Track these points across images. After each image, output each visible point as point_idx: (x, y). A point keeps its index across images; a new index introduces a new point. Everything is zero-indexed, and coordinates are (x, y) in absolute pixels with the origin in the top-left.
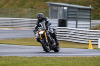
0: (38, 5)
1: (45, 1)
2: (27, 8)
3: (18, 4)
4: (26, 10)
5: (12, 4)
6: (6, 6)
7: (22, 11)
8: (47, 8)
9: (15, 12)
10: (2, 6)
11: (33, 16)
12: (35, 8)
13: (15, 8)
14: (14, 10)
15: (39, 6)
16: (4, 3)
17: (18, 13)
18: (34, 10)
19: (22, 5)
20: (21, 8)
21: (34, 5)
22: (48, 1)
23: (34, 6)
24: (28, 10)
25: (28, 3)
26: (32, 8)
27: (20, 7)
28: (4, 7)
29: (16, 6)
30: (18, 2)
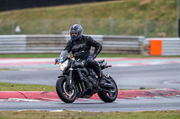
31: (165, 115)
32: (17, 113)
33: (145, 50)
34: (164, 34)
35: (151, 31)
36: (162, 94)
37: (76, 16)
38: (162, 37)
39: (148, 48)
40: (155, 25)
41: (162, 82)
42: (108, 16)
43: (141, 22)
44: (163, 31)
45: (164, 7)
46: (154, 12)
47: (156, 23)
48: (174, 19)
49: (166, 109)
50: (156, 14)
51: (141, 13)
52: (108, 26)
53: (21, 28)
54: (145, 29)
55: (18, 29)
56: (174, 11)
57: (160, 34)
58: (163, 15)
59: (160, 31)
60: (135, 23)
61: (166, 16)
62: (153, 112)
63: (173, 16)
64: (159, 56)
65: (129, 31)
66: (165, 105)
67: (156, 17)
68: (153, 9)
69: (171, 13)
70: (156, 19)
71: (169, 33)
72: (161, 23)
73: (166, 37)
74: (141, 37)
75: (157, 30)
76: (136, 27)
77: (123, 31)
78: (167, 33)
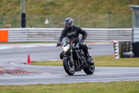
0: (117, 9)
1: (127, 4)
2: (103, 13)
3: (90, 9)
4: (102, 17)
5: (82, 8)
6: (73, 11)
7: (96, 18)
8: (129, 13)
9: (86, 19)
10: (68, 12)
11: (112, 25)
12: (114, 14)
13: (86, 14)
14: (85, 17)
15: (119, 10)
16: (70, 8)
17: (91, 21)
18: (113, 16)
19: (96, 10)
20: (94, 14)
21: (113, 9)
22: (130, 4)
23: (113, 11)
24: (104, 16)
25: (104, 7)
26: (110, 13)
27: (93, 12)
28: (70, 13)
29: (88, 12)
30: (90, 6)
31: (12, 88)
34: (10, 25)
36: (9, 72)
40: (3, 19)
41: (9, 63)
44: (9, 23)
45: (10, 4)
46: (3, 8)
47: (4, 17)
48: (18, 13)
49: (13, 84)
50: (4, 10)
56: (18, 7)
57: (7, 25)
58: (9, 10)
59: (6, 23)
61: (12, 11)
62: (3, 86)
63: (17, 11)
64: (6, 42)
66: (12, 81)
67: (3, 12)
68: (1, 6)
69: (15, 9)
70: (4, 14)
71: (14, 25)
72: (8, 16)
73: (11, 27)
75: (5, 22)
78: (12, 24)
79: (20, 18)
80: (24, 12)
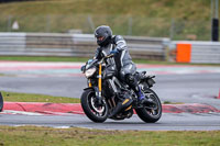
31: (195, 136)
32: (13, 129)
33: (171, 55)
34: (194, 36)
35: (179, 33)
37: (87, 11)
38: (190, 40)
39: (174, 53)
40: (183, 25)
41: (190, 96)
42: (126, 13)
43: (167, 21)
44: (193, 33)
45: (194, 3)
46: (183, 9)
47: (185, 22)
48: (207, 19)
49: (196, 129)
50: (185, 12)
51: (167, 10)
52: (125, 24)
53: (19, 25)
54: (171, 30)
55: (15, 26)
56: (207, 9)
57: (189, 36)
58: (193, 13)
59: (189, 33)
60: (159, 22)
61: (197, 15)
62: (179, 132)
63: (206, 14)
64: (187, 63)
65: (152, 31)
67: (184, 15)
68: (181, 6)
69: (203, 11)
70: (185, 18)
71: (200, 36)
72: (190, 23)
73: (197, 40)
74: (165, 40)
75: (186, 31)
76: (159, 26)
77: (144, 31)
78: (198, 34)
79: (209, 26)
80: (217, 17)
